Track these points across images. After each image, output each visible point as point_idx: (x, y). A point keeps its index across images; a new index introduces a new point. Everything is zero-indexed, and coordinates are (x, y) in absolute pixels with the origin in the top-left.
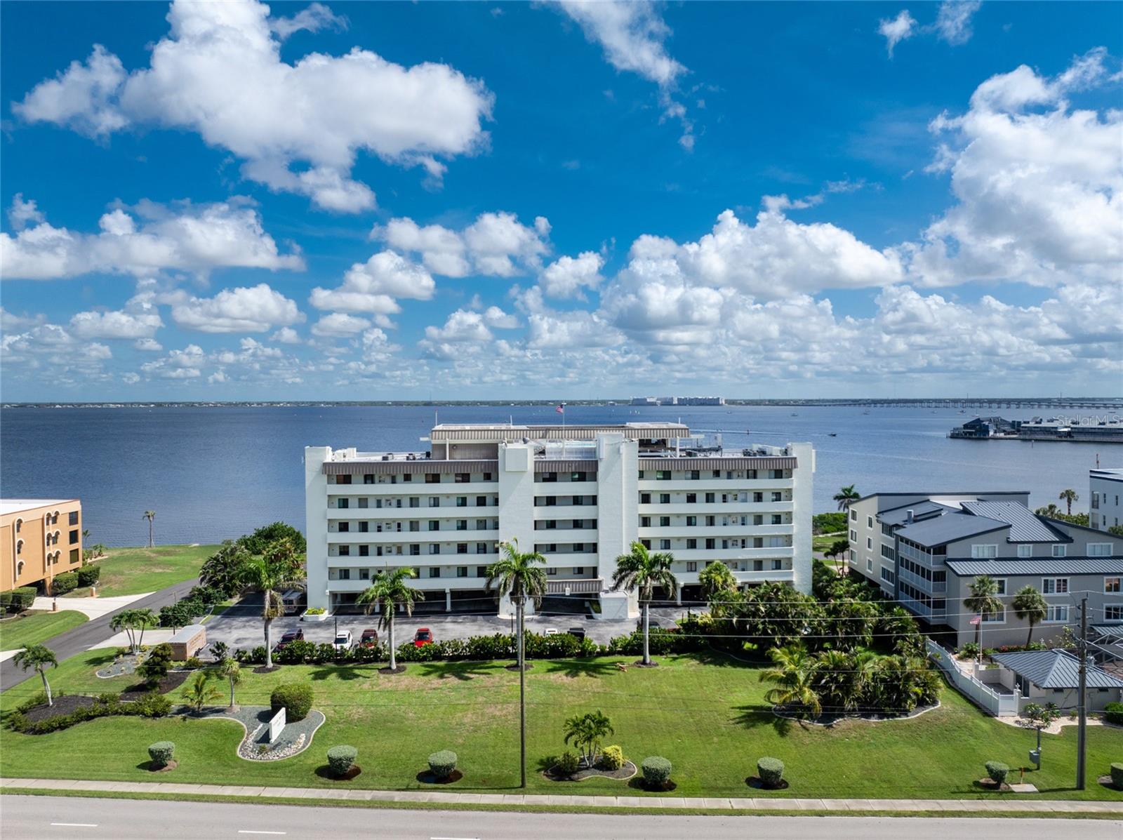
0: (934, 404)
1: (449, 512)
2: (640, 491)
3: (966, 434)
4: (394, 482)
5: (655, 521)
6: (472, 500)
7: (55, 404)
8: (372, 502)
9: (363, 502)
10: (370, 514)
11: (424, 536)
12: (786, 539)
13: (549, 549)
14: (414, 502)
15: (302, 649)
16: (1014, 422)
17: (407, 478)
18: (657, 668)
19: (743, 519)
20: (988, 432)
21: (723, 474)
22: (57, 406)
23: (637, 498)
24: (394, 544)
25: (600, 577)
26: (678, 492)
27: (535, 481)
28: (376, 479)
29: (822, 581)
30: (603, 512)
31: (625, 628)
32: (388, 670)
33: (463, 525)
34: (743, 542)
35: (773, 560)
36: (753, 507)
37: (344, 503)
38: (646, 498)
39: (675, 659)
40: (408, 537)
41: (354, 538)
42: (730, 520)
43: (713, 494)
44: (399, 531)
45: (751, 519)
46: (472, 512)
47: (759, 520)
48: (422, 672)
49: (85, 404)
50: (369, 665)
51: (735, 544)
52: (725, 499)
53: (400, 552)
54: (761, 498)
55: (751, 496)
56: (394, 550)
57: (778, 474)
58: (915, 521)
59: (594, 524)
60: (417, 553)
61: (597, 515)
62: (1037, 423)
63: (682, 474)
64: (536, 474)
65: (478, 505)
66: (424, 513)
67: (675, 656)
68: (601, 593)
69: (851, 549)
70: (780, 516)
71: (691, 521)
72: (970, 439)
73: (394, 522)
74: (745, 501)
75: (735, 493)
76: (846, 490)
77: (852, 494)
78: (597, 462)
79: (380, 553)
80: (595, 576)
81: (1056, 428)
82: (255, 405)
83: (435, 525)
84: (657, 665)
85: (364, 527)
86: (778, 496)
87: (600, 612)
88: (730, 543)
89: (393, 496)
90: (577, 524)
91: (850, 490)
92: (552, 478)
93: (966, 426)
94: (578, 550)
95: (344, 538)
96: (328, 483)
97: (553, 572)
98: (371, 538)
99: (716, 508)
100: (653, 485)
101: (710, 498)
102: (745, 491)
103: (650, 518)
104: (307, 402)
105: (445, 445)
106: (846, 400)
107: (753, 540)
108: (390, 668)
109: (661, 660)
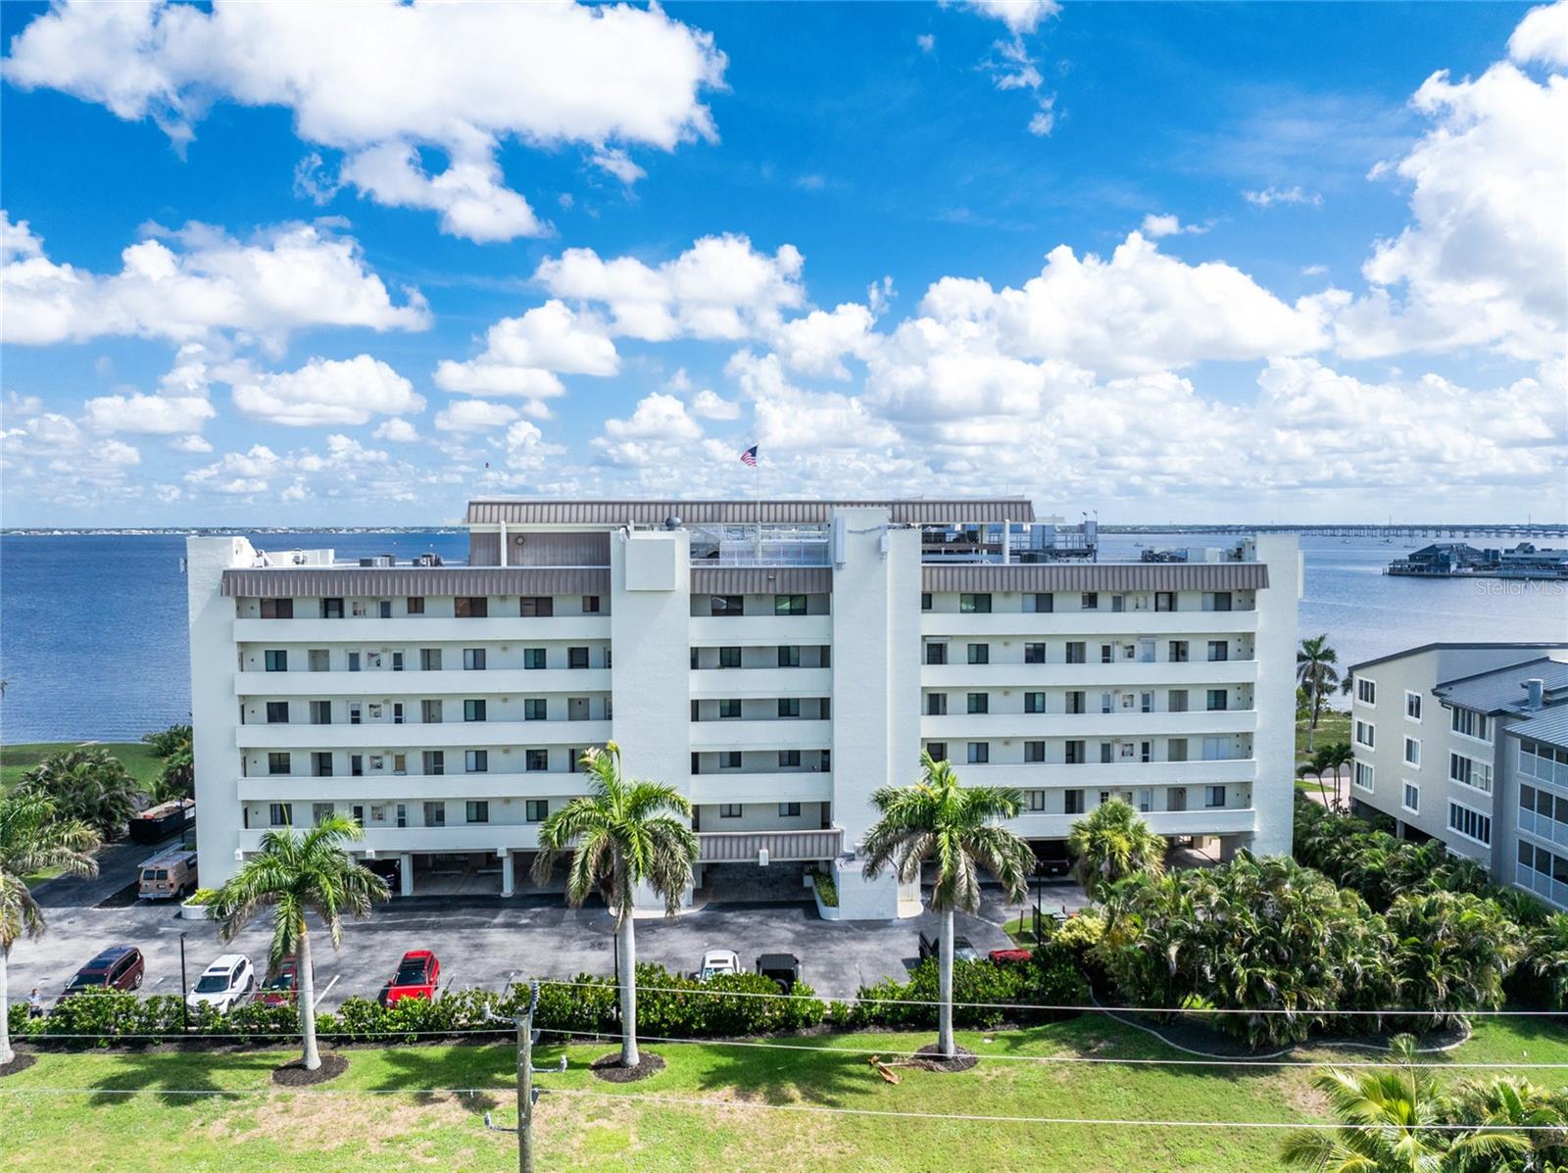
0: (1341, 532)
1: (508, 680)
2: (924, 638)
3: (1413, 570)
4: (386, 612)
5: (957, 702)
6: (557, 655)
7: (52, 530)
8: (339, 658)
9: (319, 659)
10: (335, 683)
11: (456, 734)
12: (1238, 741)
13: (727, 761)
14: (431, 658)
15: (99, 1013)
16: (1487, 551)
17: (416, 606)
18: (975, 1072)
19: (1146, 699)
20: (1449, 566)
21: (1105, 601)
22: (56, 533)
23: (918, 651)
24: (388, 751)
25: (837, 825)
26: (1006, 640)
27: (692, 615)
28: (348, 608)
29: (1316, 834)
30: (843, 683)
31: (892, 943)
32: (294, 1073)
33: (537, 710)
34: (1145, 747)
35: (1208, 786)
36: (1164, 673)
37: (277, 661)
38: (936, 653)
39: (1016, 1042)
40: (417, 735)
41: (300, 736)
42: (1118, 701)
43: (1082, 645)
44: (398, 721)
45: (1162, 699)
46: (557, 681)
47: (1179, 700)
48: (378, 1082)
49: (97, 530)
50: (257, 1055)
51: (1127, 753)
52: (1107, 655)
53: (400, 766)
54: (1184, 653)
55: (1164, 649)
56: (389, 762)
57: (1222, 602)
58: (1547, 704)
59: (823, 709)
60: (439, 771)
61: (831, 688)
62: (1526, 552)
63: (1016, 600)
64: (695, 598)
65: (572, 666)
66: (454, 682)
67: (1016, 1032)
68: (838, 862)
69: (1356, 760)
70: (1225, 692)
71: (1033, 703)
72: (1419, 576)
73: (387, 702)
74: (1149, 658)
75: (1129, 642)
76: (1310, 643)
77: (1321, 651)
78: (829, 571)
79: (357, 771)
80: (826, 824)
81: (1558, 559)
82: (344, 532)
83: (477, 710)
84: (972, 1063)
85: (322, 712)
86: (1220, 651)
87: (835, 904)
88: (1117, 750)
89: (386, 645)
90: (787, 709)
91: (1318, 644)
92: (733, 606)
93: (1412, 557)
94: (790, 764)
95: (278, 737)
96: (240, 616)
97: (735, 811)
98: (338, 736)
99: (1089, 674)
100: (953, 624)
101: (1075, 652)
102: (1150, 639)
103: (944, 696)
104: (421, 528)
105: (499, 535)
106: (1209, 527)
107: (1166, 744)
108: (300, 1066)
109: (982, 1045)
